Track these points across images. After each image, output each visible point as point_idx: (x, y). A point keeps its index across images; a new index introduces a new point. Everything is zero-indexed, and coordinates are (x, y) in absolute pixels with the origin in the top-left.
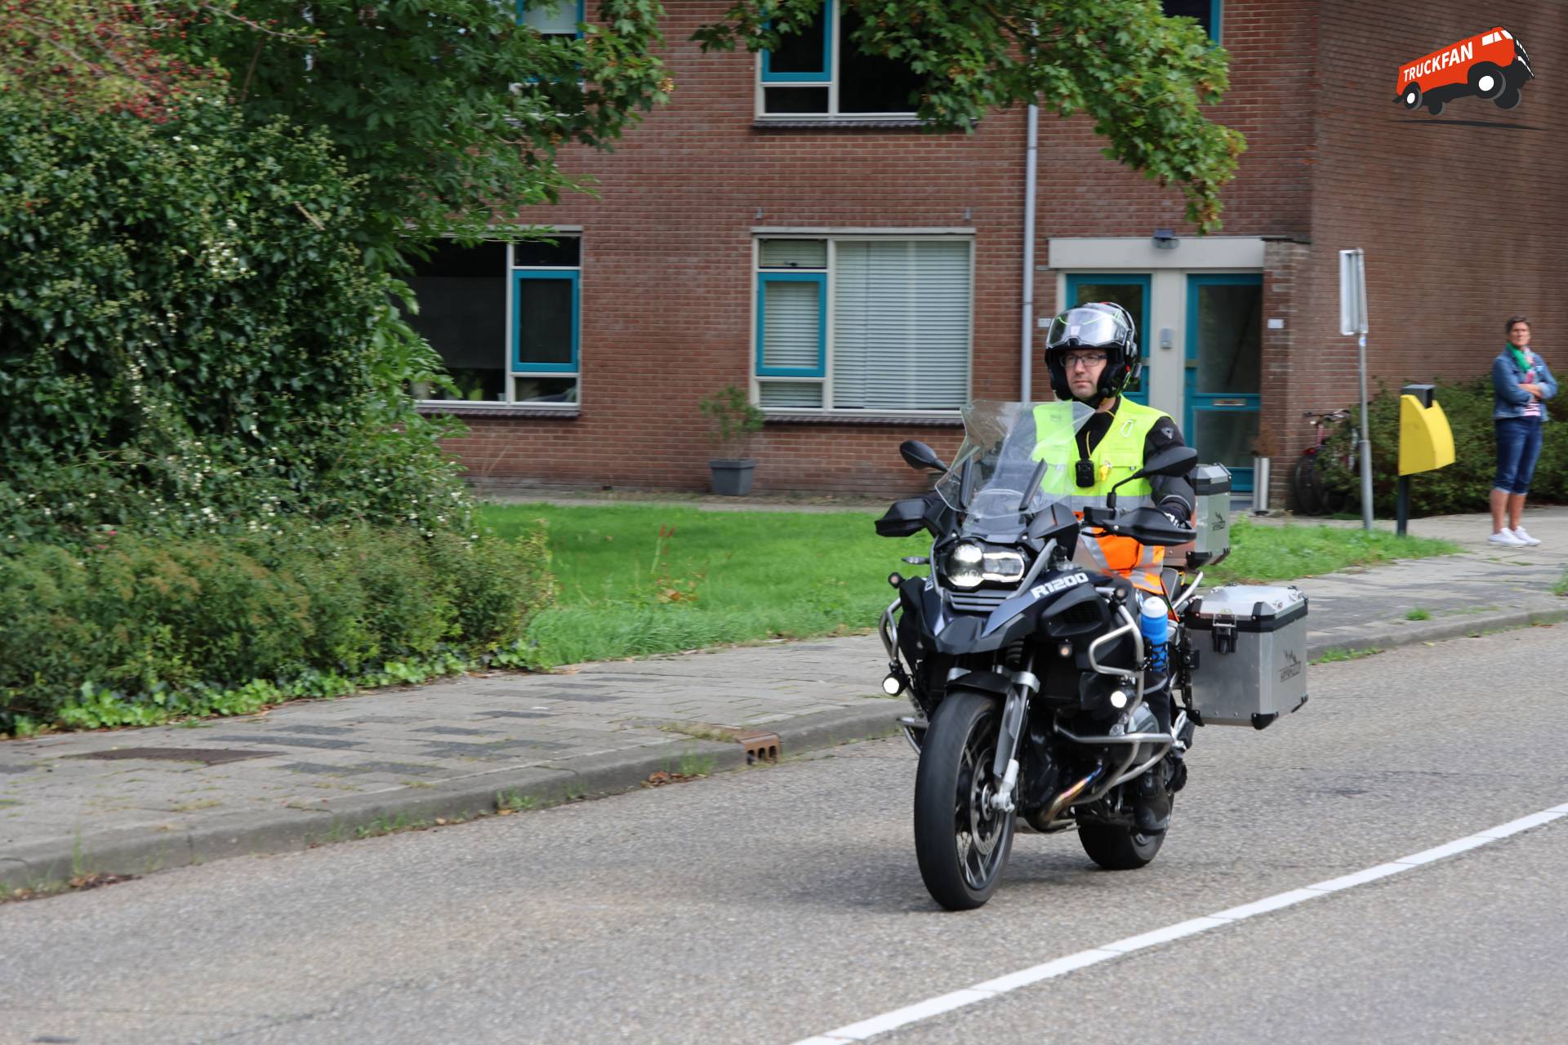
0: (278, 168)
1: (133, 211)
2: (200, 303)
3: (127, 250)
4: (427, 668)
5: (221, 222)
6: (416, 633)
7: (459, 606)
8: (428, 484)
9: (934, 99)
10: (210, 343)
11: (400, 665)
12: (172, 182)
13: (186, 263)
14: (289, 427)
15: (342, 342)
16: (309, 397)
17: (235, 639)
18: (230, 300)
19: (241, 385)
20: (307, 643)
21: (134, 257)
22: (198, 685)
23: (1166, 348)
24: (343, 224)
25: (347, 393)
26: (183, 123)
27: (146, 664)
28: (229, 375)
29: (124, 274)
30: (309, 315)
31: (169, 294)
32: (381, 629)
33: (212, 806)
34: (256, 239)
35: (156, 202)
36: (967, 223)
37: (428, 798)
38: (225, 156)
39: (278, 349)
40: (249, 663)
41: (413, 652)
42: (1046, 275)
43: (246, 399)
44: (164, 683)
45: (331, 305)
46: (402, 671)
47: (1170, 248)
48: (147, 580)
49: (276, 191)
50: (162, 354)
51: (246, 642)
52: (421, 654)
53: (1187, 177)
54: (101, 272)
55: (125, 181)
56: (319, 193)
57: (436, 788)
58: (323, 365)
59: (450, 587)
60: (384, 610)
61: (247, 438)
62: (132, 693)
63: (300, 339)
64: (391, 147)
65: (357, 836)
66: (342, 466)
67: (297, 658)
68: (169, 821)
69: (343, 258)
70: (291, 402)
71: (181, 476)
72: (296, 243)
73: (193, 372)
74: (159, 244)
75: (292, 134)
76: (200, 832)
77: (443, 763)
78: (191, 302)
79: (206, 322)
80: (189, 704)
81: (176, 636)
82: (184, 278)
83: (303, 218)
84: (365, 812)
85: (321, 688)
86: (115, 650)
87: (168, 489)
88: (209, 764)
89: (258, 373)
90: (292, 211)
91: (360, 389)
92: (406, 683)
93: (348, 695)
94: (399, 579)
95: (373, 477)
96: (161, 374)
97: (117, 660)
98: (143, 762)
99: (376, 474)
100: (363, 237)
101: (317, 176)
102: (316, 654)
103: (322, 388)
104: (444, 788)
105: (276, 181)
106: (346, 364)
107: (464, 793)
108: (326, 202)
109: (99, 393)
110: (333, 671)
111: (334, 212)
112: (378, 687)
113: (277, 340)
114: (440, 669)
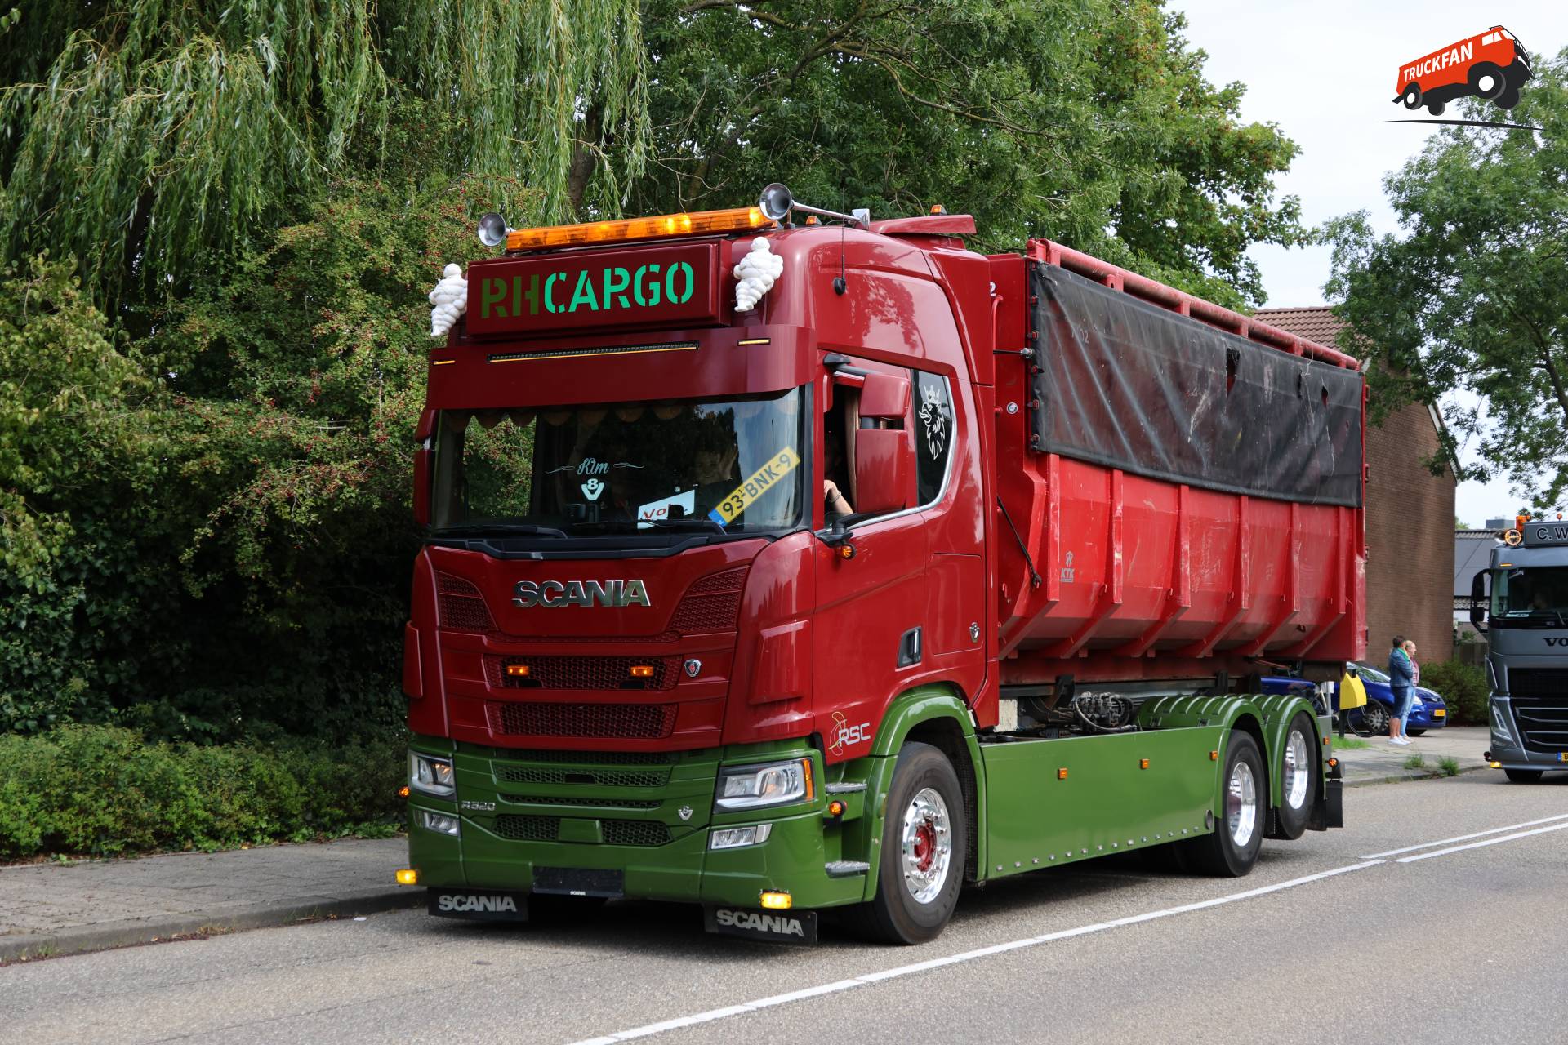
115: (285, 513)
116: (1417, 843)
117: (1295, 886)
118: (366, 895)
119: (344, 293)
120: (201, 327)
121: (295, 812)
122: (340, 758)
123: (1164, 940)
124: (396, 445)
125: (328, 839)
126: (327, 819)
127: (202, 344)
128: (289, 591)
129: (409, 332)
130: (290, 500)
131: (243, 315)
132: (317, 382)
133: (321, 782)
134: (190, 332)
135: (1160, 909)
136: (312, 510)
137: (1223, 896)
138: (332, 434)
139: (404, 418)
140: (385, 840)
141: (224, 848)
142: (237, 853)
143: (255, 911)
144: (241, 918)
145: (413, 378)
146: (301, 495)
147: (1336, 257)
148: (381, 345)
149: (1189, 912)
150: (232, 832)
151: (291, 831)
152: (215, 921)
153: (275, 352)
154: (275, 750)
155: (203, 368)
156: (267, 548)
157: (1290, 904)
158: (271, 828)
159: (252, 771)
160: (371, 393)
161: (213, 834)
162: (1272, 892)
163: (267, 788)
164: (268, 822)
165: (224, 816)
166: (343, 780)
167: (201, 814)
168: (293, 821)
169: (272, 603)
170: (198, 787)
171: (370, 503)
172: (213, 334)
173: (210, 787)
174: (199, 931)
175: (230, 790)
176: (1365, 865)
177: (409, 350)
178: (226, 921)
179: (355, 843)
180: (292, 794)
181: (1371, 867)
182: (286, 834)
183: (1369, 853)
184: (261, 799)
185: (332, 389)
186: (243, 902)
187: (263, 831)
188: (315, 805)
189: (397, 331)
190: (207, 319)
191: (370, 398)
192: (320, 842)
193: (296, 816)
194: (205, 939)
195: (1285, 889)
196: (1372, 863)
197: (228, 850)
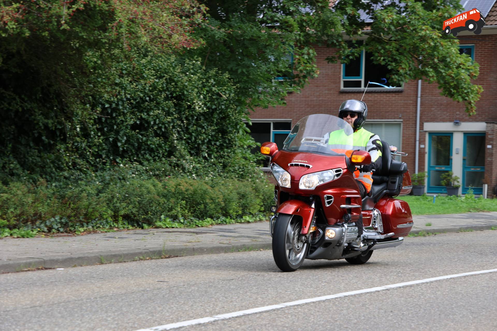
0: (214, 83)
1: (175, 92)
2: (192, 119)
3: (174, 103)
4: (254, 218)
5: (199, 97)
6: (252, 208)
7: (263, 202)
8: (254, 171)
9: (393, 77)
10: (195, 130)
11: (247, 217)
12: (186, 84)
13: (189, 107)
14: (216, 155)
15: (231, 132)
16: (221, 147)
17: (202, 206)
18: (200, 119)
19: (203, 143)
20: (221, 209)
21: (176, 105)
22: (192, 218)
23: (457, 154)
24: (232, 99)
25: (232, 146)
26: (189, 70)
27: (178, 212)
28: (200, 140)
29: (172, 110)
30: (222, 124)
31: (184, 116)
32: (242, 206)
33: (199, 242)
34: (208, 102)
35: (182, 90)
36: (400, 118)
37: (258, 243)
38: (200, 79)
39: (213, 133)
40: (206, 213)
41: (250, 213)
42: (423, 133)
43: (204, 147)
44: (183, 217)
45: (228, 121)
46: (247, 218)
47: (459, 125)
48: (179, 187)
49: (214, 89)
50: (182, 133)
51: (205, 207)
52: (252, 214)
53: (466, 100)
54: (166, 109)
55: (173, 84)
56: (226, 90)
57: (260, 241)
58: (225, 138)
59: (261, 196)
60: (243, 201)
61: (205, 158)
62: (174, 220)
63: (219, 131)
64: (245, 78)
65: (239, 251)
66: (230, 166)
67: (219, 213)
68: (188, 244)
69: (231, 109)
70: (217, 148)
71: (187, 166)
72: (219, 103)
73: (190, 139)
74: (182, 102)
75: (218, 73)
76: (196, 247)
77: (261, 236)
78: (190, 118)
79: (194, 125)
80: (190, 224)
81: (186, 205)
82: (188, 112)
83: (221, 96)
84: (241, 245)
85: (225, 222)
86: (170, 207)
87: (184, 169)
88: (197, 234)
89: (207, 139)
90: (218, 94)
91: (235, 145)
92: (249, 222)
93: (233, 224)
94: (247, 193)
95: (239, 169)
96: (182, 139)
97: (171, 209)
98: (179, 233)
99: (240, 168)
100: (237, 104)
101: (225, 85)
102: (224, 212)
103: (225, 145)
104: (262, 241)
105: (214, 86)
106: (232, 138)
107: (268, 243)
108: (227, 92)
109: (165, 143)
110: (229, 217)
111: (230, 95)
112: (241, 223)
113: (213, 131)
114: (258, 219)
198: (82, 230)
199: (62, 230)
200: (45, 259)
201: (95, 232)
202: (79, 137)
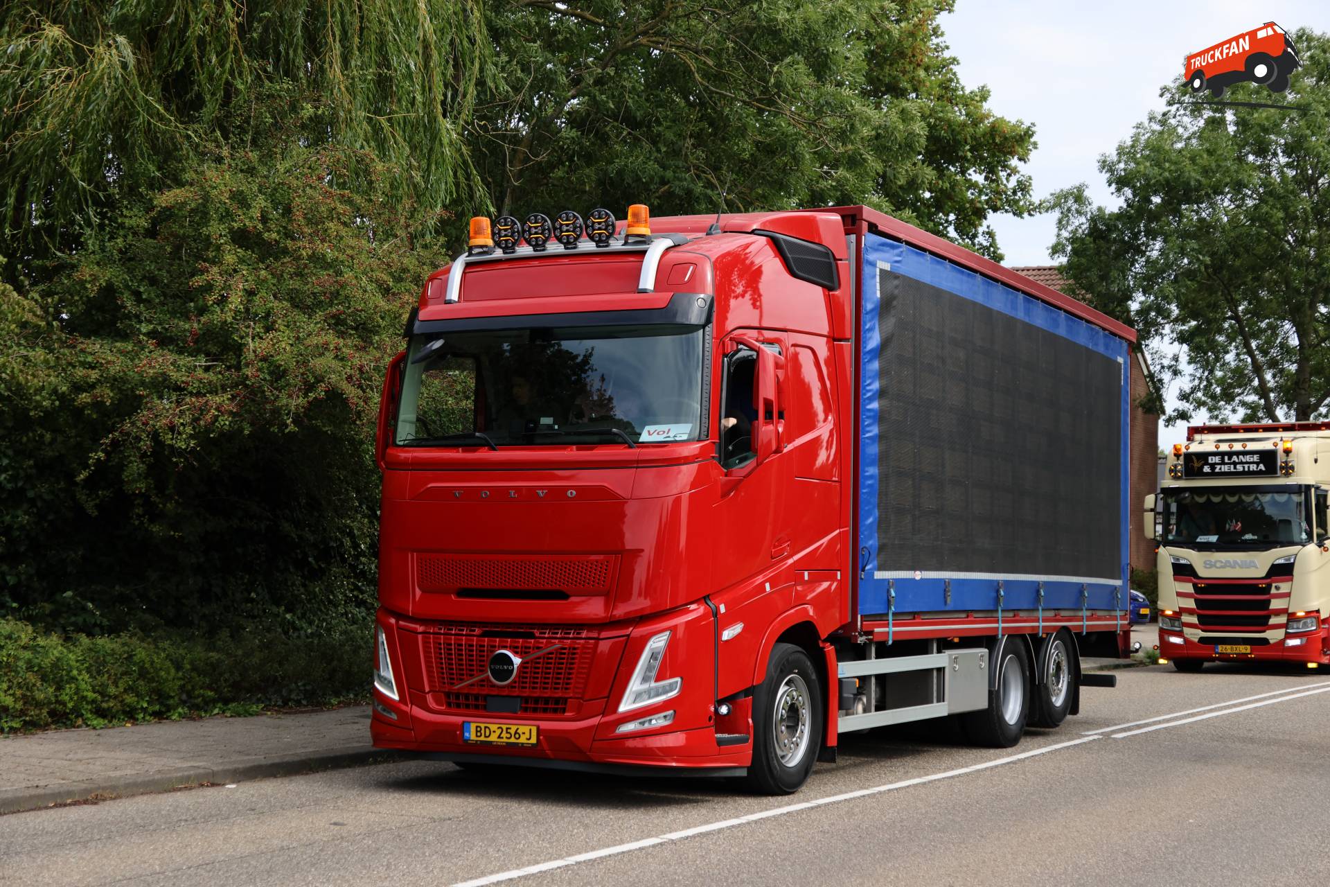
115: (168, 438)
116: (1128, 721)
117: (1027, 758)
118: (236, 766)
119: (218, 248)
120: (90, 276)
121: (172, 694)
122: (211, 647)
123: (919, 804)
124: (265, 380)
125: (201, 717)
126: (200, 699)
127: (92, 290)
128: (168, 505)
129: (275, 281)
130: (172, 428)
131: (128, 264)
132: (195, 325)
133: (194, 669)
134: (80, 279)
135: (914, 778)
136: (191, 437)
137: (967, 767)
138: (207, 369)
139: (272, 356)
140: (250, 718)
141: (111, 725)
142: (122, 729)
143: (140, 780)
144: (127, 786)
145: (279, 321)
146: (182, 424)
147: (1061, 224)
148: (250, 293)
149: (939, 780)
150: (117, 711)
151: (169, 710)
152: (104, 789)
153: (158, 296)
154: (155, 641)
155: (94, 312)
156: (150, 467)
157: (1024, 773)
158: (151, 709)
159: (135, 658)
160: (243, 334)
161: (101, 713)
162: (1008, 763)
163: (148, 673)
164: (149, 703)
165: (110, 697)
166: (214, 666)
167: (90, 695)
168: (171, 702)
169: (155, 515)
170: (88, 672)
171: (241, 430)
172: (101, 281)
173: (99, 672)
174: (92, 796)
175: (116, 675)
176: (1085, 740)
177: (275, 296)
178: (114, 788)
179: (224, 720)
180: (170, 678)
181: (1090, 742)
182: (165, 713)
183: (1088, 730)
184: (142, 683)
185: (208, 330)
186: (128, 772)
187: (144, 710)
188: (190, 687)
189: (265, 281)
190: (96, 268)
191: (242, 338)
192: (194, 720)
193: (173, 697)
194: (96, 803)
195: (1019, 760)
196: (1091, 738)
197: (113, 727)
198: (334, 701)
199: (304, 702)
200: (215, 769)
201: (357, 704)
202: (365, 556)
